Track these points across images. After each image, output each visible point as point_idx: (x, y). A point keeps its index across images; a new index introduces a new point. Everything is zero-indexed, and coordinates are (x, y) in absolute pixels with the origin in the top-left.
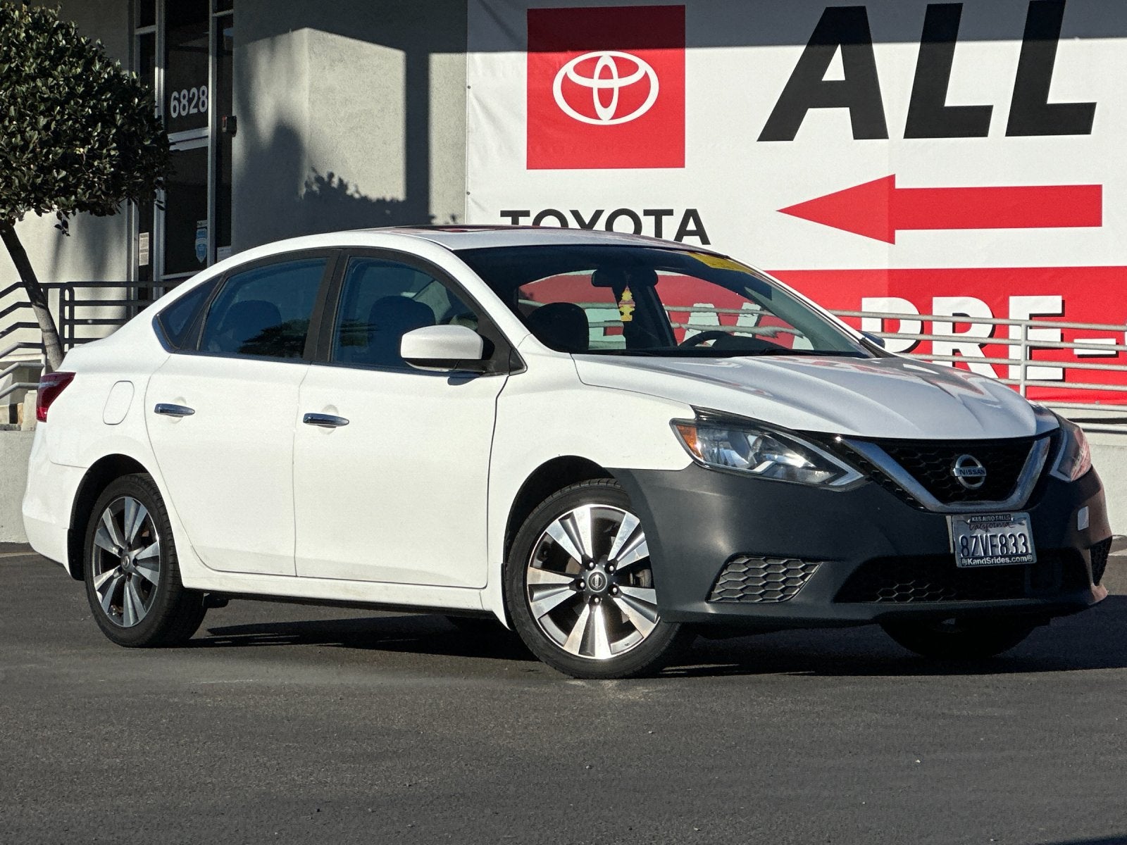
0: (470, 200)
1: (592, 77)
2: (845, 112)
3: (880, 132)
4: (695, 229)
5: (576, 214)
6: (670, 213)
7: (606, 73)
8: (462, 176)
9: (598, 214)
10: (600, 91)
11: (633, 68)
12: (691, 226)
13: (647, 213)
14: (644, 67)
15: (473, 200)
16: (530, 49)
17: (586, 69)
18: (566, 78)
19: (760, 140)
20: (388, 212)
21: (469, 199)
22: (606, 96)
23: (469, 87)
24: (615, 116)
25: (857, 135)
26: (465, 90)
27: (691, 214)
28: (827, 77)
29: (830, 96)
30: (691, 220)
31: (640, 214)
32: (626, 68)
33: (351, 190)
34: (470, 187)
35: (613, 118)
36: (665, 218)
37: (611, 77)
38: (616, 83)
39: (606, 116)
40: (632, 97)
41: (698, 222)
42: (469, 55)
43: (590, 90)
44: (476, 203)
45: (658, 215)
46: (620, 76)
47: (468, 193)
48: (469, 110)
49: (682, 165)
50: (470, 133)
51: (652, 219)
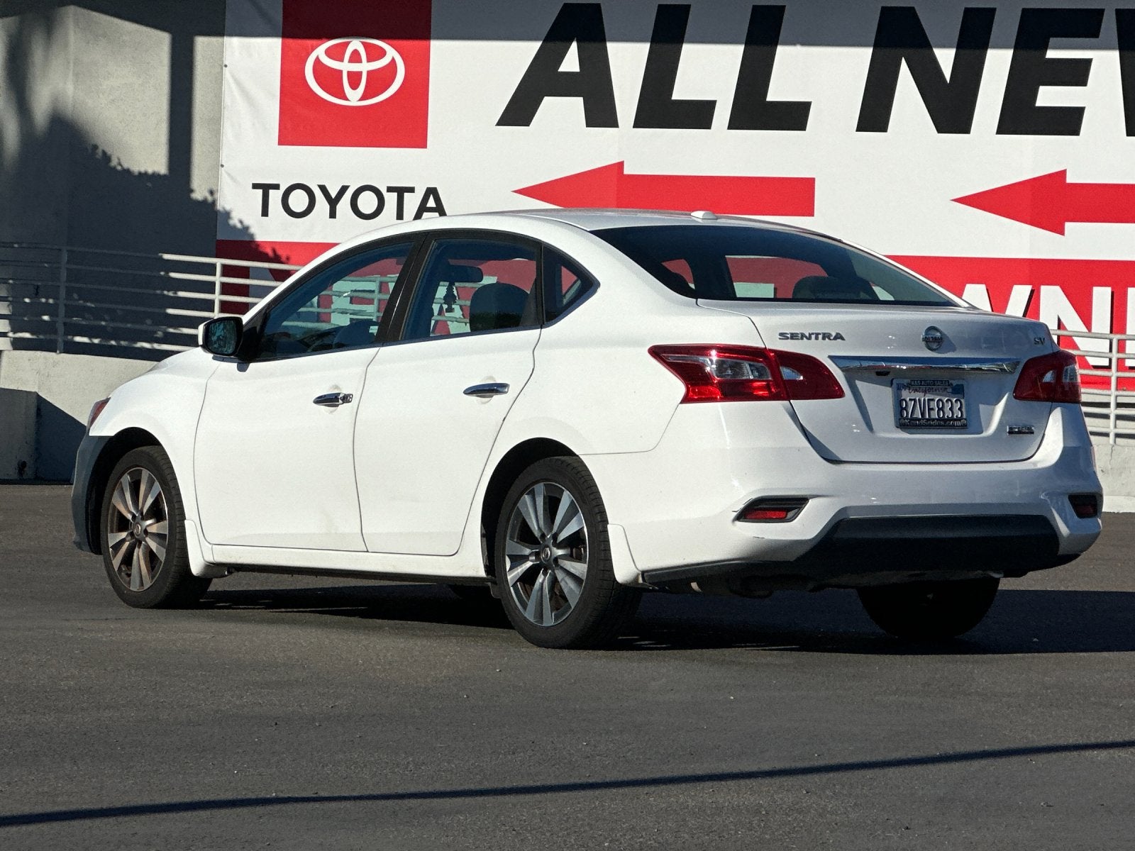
0: (223, 172)
1: (341, 60)
2: (579, 101)
3: (611, 121)
4: (435, 206)
5: (323, 189)
6: (411, 190)
7: (355, 57)
8: (217, 150)
9: (344, 189)
10: (350, 74)
11: (382, 53)
12: (431, 203)
13: (390, 189)
14: (391, 53)
15: (227, 173)
16: (285, 35)
17: (336, 54)
18: (317, 61)
19: (499, 124)
20: (149, 184)
21: (222, 170)
22: (354, 79)
23: (226, 66)
24: (363, 98)
25: (590, 123)
26: (222, 69)
27: (432, 192)
28: (563, 68)
29: (566, 86)
30: (431, 197)
31: (384, 191)
32: (375, 54)
33: (114, 163)
34: (224, 160)
35: (361, 99)
36: (406, 195)
37: (360, 61)
38: (365, 67)
39: (354, 97)
40: (379, 81)
41: (438, 200)
42: (227, 39)
43: (340, 72)
44: (229, 175)
45: (401, 192)
46: (369, 60)
47: (222, 166)
48: (225, 88)
49: (424, 145)
50: (226, 110)
51: (395, 195)
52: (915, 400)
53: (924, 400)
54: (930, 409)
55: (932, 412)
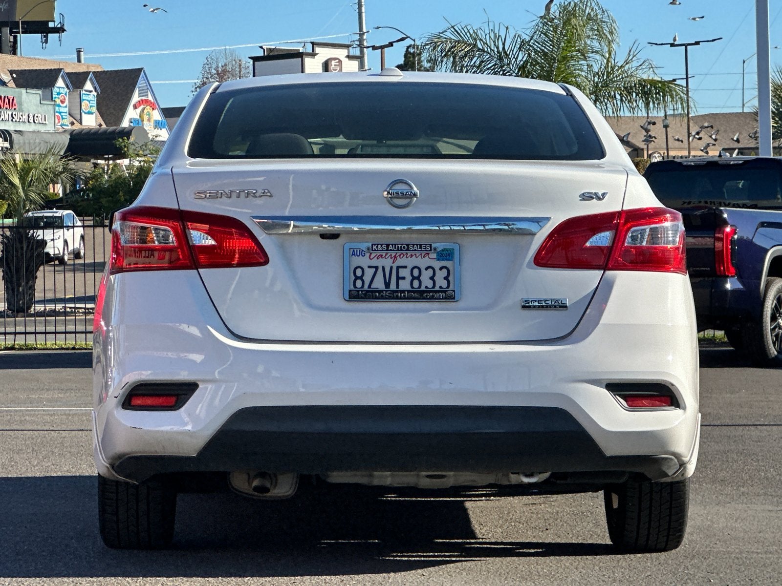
52: (377, 268)
53: (391, 268)
54: (398, 278)
55: (401, 281)
